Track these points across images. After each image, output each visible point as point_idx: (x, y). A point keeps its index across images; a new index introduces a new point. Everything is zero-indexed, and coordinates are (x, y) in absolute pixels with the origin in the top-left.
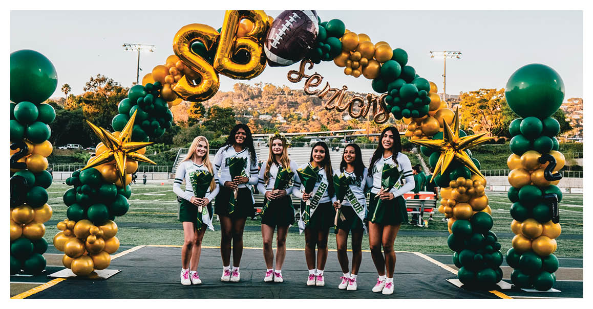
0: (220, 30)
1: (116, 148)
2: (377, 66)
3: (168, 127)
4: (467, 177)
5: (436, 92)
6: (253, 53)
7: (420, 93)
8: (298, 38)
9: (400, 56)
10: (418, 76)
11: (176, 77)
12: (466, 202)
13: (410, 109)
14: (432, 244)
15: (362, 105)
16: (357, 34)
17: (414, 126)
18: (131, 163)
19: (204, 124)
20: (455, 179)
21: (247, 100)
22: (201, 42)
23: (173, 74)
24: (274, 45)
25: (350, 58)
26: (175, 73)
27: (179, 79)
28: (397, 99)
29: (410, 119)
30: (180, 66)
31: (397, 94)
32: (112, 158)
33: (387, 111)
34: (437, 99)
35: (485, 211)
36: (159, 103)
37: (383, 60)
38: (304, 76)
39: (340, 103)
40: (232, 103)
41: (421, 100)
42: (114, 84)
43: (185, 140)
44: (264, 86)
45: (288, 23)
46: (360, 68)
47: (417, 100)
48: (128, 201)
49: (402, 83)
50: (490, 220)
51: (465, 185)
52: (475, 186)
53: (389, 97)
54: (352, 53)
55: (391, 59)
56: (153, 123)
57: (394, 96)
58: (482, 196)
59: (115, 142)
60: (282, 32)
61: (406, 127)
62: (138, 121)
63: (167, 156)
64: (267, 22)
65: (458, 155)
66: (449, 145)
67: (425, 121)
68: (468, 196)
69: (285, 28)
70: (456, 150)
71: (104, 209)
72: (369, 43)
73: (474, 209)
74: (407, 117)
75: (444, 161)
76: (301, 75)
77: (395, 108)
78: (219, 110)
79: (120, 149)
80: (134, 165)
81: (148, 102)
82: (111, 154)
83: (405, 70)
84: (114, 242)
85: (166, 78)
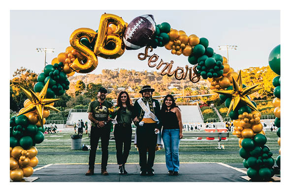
0: (97, 31)
1: (37, 102)
2: (190, 48)
3: (68, 88)
4: (249, 112)
5: (227, 62)
6: (117, 43)
7: (217, 63)
8: (143, 34)
9: (204, 42)
10: (215, 53)
11: (72, 59)
12: (249, 128)
13: (212, 72)
14: (229, 158)
15: (183, 71)
16: (178, 30)
17: (215, 83)
18: (46, 111)
19: (85, 94)
20: (242, 114)
21: (110, 79)
22: (86, 38)
23: (70, 58)
24: (129, 37)
25: (174, 44)
26: (72, 57)
27: (74, 60)
28: (203, 68)
29: (212, 79)
30: (74, 53)
31: (203, 65)
32: (35, 108)
33: (198, 75)
34: (228, 67)
35: (261, 133)
36: (62, 74)
37: (194, 44)
38: (148, 56)
39: (170, 71)
40: (101, 81)
41: (218, 67)
42: (31, 72)
43: (74, 104)
44: (120, 70)
45: (138, 25)
46: (181, 50)
47: (216, 67)
49: (206, 57)
50: (265, 138)
51: (248, 117)
52: (254, 118)
53: (199, 67)
54: (175, 41)
55: (199, 44)
56: (59, 87)
57: (202, 65)
58: (259, 124)
59: (37, 98)
60: (134, 30)
62: (50, 86)
63: (63, 114)
64: (125, 25)
65: (243, 99)
66: (237, 93)
67: (221, 79)
68: (250, 124)
69: (135, 27)
70: (241, 96)
71: (29, 139)
72: (185, 35)
73: (254, 132)
74: (210, 77)
75: (234, 103)
76: (146, 55)
77: (203, 73)
78: (93, 85)
79: (40, 103)
80: (48, 112)
81: (56, 74)
82: (34, 106)
83: (208, 50)
84: (35, 160)
85: (67, 60)
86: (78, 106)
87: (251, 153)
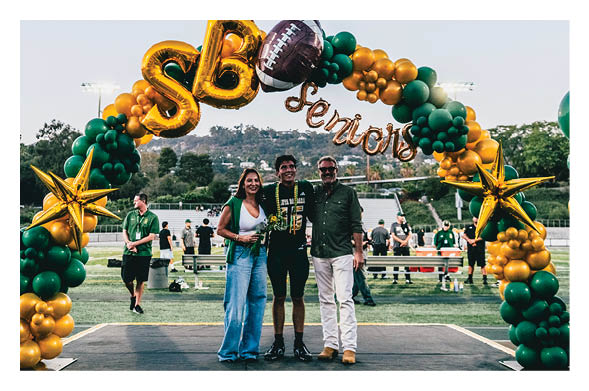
0: (200, 48)
1: (70, 199)
2: (398, 88)
3: (136, 170)
4: (519, 227)
5: (474, 119)
6: (242, 75)
7: (455, 121)
8: (299, 55)
9: (427, 75)
10: (449, 100)
11: (145, 108)
12: (520, 259)
13: (444, 141)
14: (466, 313)
15: (380, 138)
16: (372, 50)
17: (448, 163)
18: (90, 219)
19: (176, 174)
20: (505, 230)
21: (226, 144)
22: (177, 63)
23: (141, 104)
24: (268, 65)
25: (362, 79)
26: (144, 102)
27: (149, 109)
28: (425, 130)
29: (442, 154)
30: (150, 93)
31: (425, 124)
32: (65, 212)
33: (413, 146)
34: (477, 128)
35: (545, 270)
36: (124, 140)
37: (404, 79)
38: (307, 104)
39: (353, 135)
41: (456, 130)
42: (71, 130)
44: (244, 128)
45: (285, 37)
46: (377, 92)
47: (452, 129)
48: (85, 267)
49: (431, 108)
50: (554, 282)
51: (517, 239)
52: (531, 239)
53: (416, 128)
54: (365, 73)
55: (417, 79)
56: (116, 166)
57: (421, 125)
58: (542, 250)
59: (68, 192)
60: (277, 49)
61: (438, 164)
62: (96, 164)
64: (259, 37)
67: (463, 156)
68: (522, 253)
69: (281, 43)
71: (54, 278)
72: (387, 60)
73: (531, 268)
74: (439, 151)
75: (489, 205)
76: (302, 102)
77: (423, 141)
78: (193, 157)
79: (75, 200)
80: (93, 221)
81: (110, 140)
82: (63, 206)
83: (434, 91)
84: (68, 321)
85: (133, 108)
86: (163, 197)
87: (524, 314)
